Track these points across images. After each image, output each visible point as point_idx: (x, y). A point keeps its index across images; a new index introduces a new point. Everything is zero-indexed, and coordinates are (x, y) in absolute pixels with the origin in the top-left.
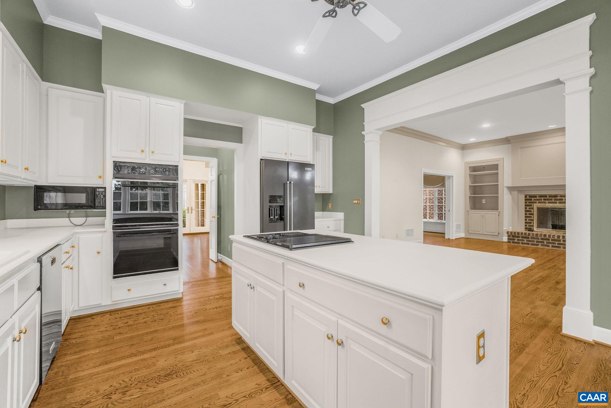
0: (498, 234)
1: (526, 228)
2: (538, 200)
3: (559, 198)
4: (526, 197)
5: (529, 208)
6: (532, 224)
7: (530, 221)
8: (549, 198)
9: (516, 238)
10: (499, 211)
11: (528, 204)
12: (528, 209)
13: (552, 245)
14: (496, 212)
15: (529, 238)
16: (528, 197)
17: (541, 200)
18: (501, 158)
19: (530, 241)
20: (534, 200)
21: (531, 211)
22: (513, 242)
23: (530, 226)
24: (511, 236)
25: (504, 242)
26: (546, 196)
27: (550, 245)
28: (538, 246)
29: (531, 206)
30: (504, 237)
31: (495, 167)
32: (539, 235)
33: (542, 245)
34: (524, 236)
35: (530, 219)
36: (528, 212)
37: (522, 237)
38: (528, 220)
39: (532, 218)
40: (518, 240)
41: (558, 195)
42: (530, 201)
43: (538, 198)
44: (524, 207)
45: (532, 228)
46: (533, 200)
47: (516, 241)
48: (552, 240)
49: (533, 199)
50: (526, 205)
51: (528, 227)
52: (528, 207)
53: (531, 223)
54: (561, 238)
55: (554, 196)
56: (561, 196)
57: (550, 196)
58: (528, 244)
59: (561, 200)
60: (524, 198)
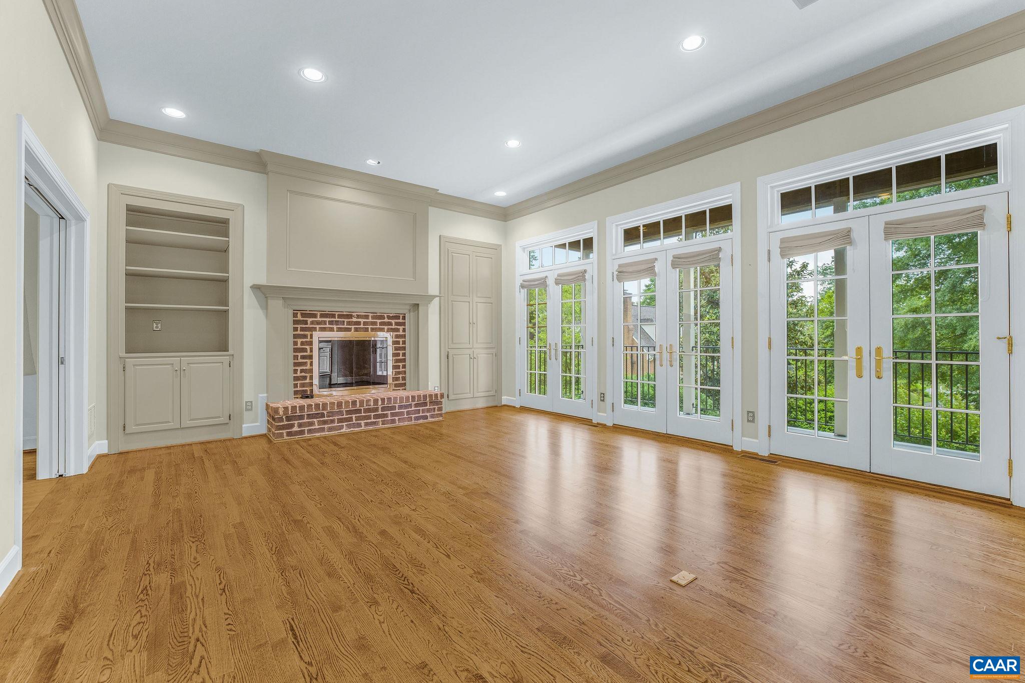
0: (227, 421)
1: (296, 393)
2: (318, 323)
3: (354, 320)
4: (295, 315)
5: (302, 343)
6: (308, 381)
7: (303, 374)
8: (338, 320)
9: (296, 422)
10: (231, 352)
11: (299, 332)
12: (299, 346)
13: (365, 421)
14: (223, 358)
15: (323, 415)
16: (299, 317)
17: (325, 323)
18: (239, 205)
19: (325, 422)
20: (312, 323)
21: (305, 350)
22: (289, 434)
23: (303, 385)
24: (284, 417)
25: (246, 438)
26: (333, 316)
27: (363, 422)
28: (342, 431)
29: (305, 336)
30: (244, 426)
31: (220, 226)
32: (343, 405)
33: (349, 426)
34: (314, 412)
35: (304, 368)
36: (300, 352)
37: (309, 416)
38: (299, 372)
39: (308, 367)
40: (300, 425)
41: (353, 314)
42: (304, 326)
43: (319, 319)
44: (292, 340)
45: (308, 389)
46: (309, 322)
47: (296, 429)
48: (366, 411)
49: (310, 320)
50: (295, 336)
51: (299, 389)
52: (299, 341)
53: (305, 378)
55: (347, 315)
56: (358, 316)
57: (340, 316)
58: (323, 430)
59: (358, 323)
60: (291, 319)
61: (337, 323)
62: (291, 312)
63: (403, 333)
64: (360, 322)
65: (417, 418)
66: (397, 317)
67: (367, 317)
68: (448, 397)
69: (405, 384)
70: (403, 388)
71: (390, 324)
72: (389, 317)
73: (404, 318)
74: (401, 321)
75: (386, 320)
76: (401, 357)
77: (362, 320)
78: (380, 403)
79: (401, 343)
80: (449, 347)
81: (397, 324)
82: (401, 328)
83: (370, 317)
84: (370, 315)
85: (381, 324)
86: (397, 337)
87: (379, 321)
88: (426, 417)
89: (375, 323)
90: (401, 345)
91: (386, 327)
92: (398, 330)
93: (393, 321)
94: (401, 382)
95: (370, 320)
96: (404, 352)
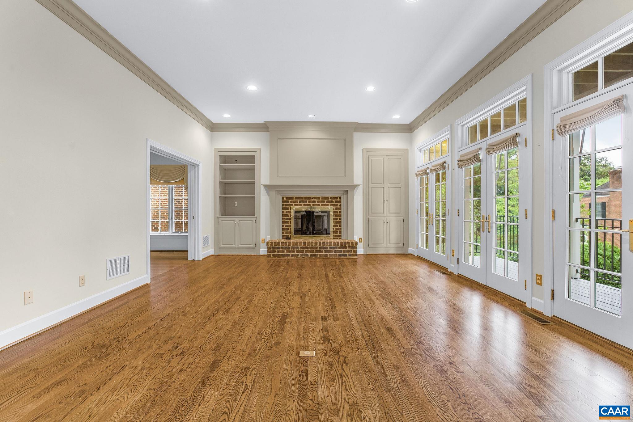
0: (254, 247)
1: (283, 236)
2: (294, 202)
3: (312, 200)
4: (283, 198)
5: (286, 212)
6: (289, 231)
7: (287, 227)
8: (304, 200)
9: (276, 250)
10: (256, 216)
11: (285, 207)
12: (285, 213)
13: (310, 253)
14: (252, 218)
15: (289, 248)
16: (285, 199)
17: (297, 202)
18: (258, 149)
19: (290, 252)
20: (291, 202)
21: (288, 216)
22: (273, 255)
23: (287, 233)
24: (271, 247)
25: (261, 255)
26: (301, 198)
27: (309, 254)
28: (298, 257)
29: (288, 209)
30: (261, 250)
31: (251, 159)
32: (299, 244)
33: (302, 255)
34: (284, 246)
35: (287, 224)
36: (285, 216)
37: (282, 248)
38: (285, 226)
39: (289, 224)
40: (278, 252)
41: (312, 197)
42: (287, 204)
43: (294, 200)
44: (281, 210)
45: (289, 235)
46: (289, 202)
47: (276, 253)
48: (311, 248)
49: (290, 200)
50: (283, 209)
51: (285, 234)
52: (285, 211)
53: (288, 229)
54: (318, 245)
55: (309, 198)
56: (314, 198)
57: (305, 198)
58: (289, 255)
59: (314, 202)
60: (281, 200)
61: (303, 202)
62: (281, 197)
63: (340, 207)
64: (315, 201)
65: (340, 255)
66: (336, 198)
67: (319, 198)
68: (368, 245)
69: (341, 236)
70: (340, 238)
71: (332, 202)
72: (331, 198)
73: (340, 198)
74: (339, 200)
75: (330, 200)
76: (338, 220)
77: (316, 200)
78: (318, 244)
79: (339, 212)
80: (369, 215)
81: (336, 202)
82: (339, 204)
83: (321, 198)
84: (321, 197)
85: (327, 202)
86: (336, 209)
87: (326, 200)
88: (346, 255)
89: (324, 202)
90: (339, 214)
91: (330, 204)
92: (337, 205)
93: (334, 200)
94: (339, 234)
95: (321, 200)
96: (340, 217)
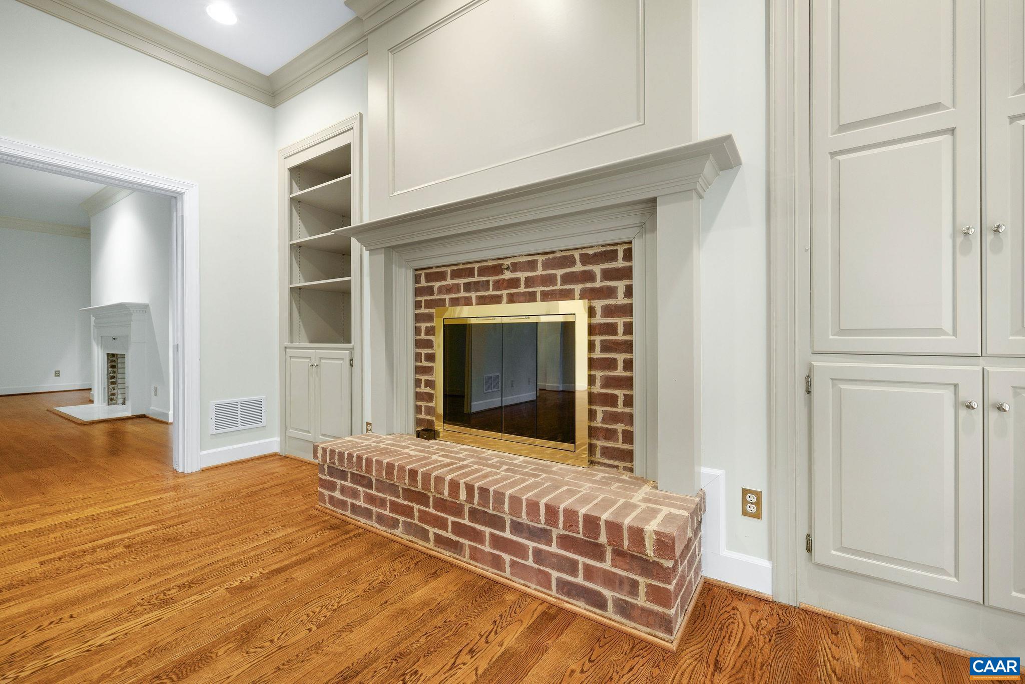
1: (419, 422)
2: (448, 289)
3: (509, 275)
4: (417, 279)
5: (426, 331)
6: (430, 403)
7: (426, 389)
8: (479, 279)
10: (352, 344)
11: (422, 310)
12: (421, 335)
14: (345, 352)
16: (423, 282)
17: (458, 288)
18: (355, 122)
20: (440, 290)
21: (429, 344)
23: (425, 411)
24: (325, 467)
26: (472, 272)
29: (428, 318)
34: (356, 470)
35: (427, 378)
36: (422, 347)
38: (422, 385)
39: (432, 377)
41: (509, 262)
42: (429, 298)
43: (449, 281)
44: (412, 324)
45: (432, 420)
46: (435, 290)
49: (437, 285)
50: (417, 318)
51: (421, 417)
52: (422, 326)
53: (428, 397)
55: (495, 267)
56: (515, 267)
57: (483, 271)
59: (514, 283)
61: (476, 286)
62: (410, 274)
63: (627, 301)
64: (519, 279)
66: (609, 255)
67: (532, 265)
68: (809, 549)
69: (628, 456)
70: (628, 465)
71: (588, 276)
72: (585, 259)
73: (628, 255)
74: (620, 263)
75: (579, 267)
76: (620, 372)
77: (522, 275)
79: (621, 329)
80: (816, 349)
81: (608, 275)
82: (621, 285)
83: (540, 265)
84: (540, 259)
85: (567, 279)
86: (609, 311)
87: (560, 272)
89: (551, 280)
90: (620, 337)
91: (577, 288)
92: (610, 293)
93: (597, 269)
94: (620, 444)
95: (540, 271)
96: (628, 356)
